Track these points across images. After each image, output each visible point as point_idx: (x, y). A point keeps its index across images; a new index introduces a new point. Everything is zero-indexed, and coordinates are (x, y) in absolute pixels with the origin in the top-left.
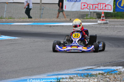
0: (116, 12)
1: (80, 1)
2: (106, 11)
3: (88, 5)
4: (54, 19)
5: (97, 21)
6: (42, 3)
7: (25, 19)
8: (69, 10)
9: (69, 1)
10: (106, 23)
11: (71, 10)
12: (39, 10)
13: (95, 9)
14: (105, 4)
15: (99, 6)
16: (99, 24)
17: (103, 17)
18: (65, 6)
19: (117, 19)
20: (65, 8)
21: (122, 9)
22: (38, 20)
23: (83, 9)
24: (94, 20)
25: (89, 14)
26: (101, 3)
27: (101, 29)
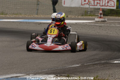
0: (119, 9)
2: (108, 8)
4: (49, 16)
5: (95, 18)
7: (17, 15)
8: (68, 6)
10: (105, 21)
11: (71, 6)
12: (36, 6)
13: (97, 6)
15: (101, 2)
16: (96, 21)
17: (101, 14)
18: (64, 1)
19: (119, 16)
20: (64, 4)
22: (32, 17)
24: (93, 17)
25: (89, 10)
27: (94, 28)
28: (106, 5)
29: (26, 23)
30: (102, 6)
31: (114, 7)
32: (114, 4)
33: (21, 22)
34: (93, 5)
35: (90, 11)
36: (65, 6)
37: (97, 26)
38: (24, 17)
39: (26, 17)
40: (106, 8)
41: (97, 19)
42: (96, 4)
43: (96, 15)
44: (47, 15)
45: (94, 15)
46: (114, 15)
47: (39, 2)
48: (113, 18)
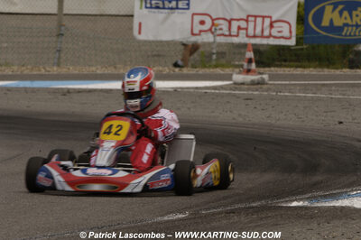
0: (305, 47)
1: (188, 9)
2: (272, 42)
3: (213, 20)
4: (94, 69)
5: (232, 75)
6: (65, 12)
8: (151, 38)
9: (151, 8)
10: (261, 83)
11: (159, 38)
12: (55, 39)
13: (237, 36)
14: (271, 17)
15: (251, 25)
16: (235, 83)
17: (250, 61)
18: (140, 24)
19: (304, 67)
20: (140, 33)
21: (324, 34)
22: (43, 71)
23: (199, 35)
24: (228, 71)
25: (214, 51)
26: (256, 17)
27: (228, 102)
28: (266, 33)
29: (26, 90)
30: (255, 36)
31: (290, 38)
32: (291, 32)
33: (8, 89)
34: (227, 33)
35: (218, 53)
36: (142, 37)
37: (238, 98)
38: (19, 73)
39: (26, 72)
40: (265, 41)
41: (238, 78)
42: (234, 30)
43: (237, 63)
44: (87, 67)
45: (229, 65)
46: (292, 64)
47: (63, 28)
48: (287, 72)
